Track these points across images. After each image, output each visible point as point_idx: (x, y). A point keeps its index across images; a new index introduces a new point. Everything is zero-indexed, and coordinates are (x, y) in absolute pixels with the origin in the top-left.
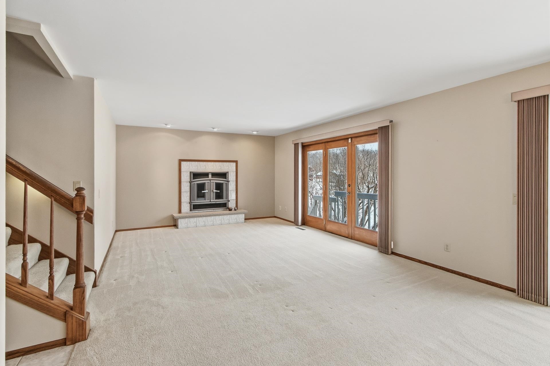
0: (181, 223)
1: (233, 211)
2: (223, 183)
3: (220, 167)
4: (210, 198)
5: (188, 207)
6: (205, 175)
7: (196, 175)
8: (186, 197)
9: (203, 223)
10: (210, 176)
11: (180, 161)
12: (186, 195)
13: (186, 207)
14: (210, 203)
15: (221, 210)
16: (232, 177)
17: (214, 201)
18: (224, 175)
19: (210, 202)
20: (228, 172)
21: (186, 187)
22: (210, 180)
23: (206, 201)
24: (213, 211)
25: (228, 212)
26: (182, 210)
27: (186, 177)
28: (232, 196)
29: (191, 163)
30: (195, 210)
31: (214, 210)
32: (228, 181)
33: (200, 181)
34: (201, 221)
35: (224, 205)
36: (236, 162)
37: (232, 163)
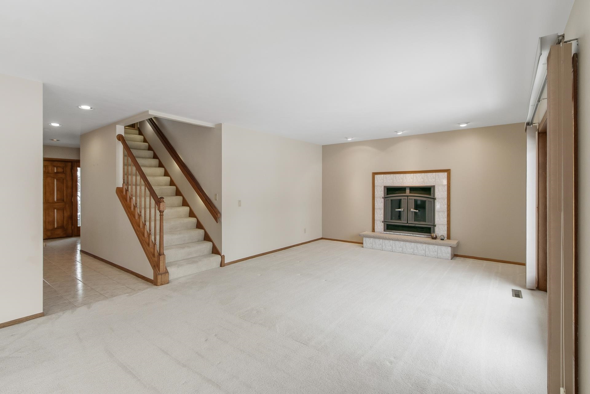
0: (366, 241)
1: (438, 241)
2: (426, 201)
3: (422, 180)
4: (408, 219)
5: (382, 225)
6: (402, 190)
7: (390, 190)
8: (380, 215)
9: (390, 247)
10: (408, 191)
11: (374, 174)
12: (380, 213)
13: (380, 226)
14: (407, 225)
15: (423, 236)
16: (440, 194)
17: (412, 222)
18: (428, 190)
19: (407, 223)
20: (434, 186)
21: (380, 204)
22: (408, 196)
23: (402, 222)
24: (412, 235)
25: (430, 240)
26: (375, 229)
27: (380, 193)
28: (440, 219)
29: (385, 175)
30: (388, 230)
31: (414, 235)
32: (434, 199)
33: (396, 197)
34: (388, 244)
35: (428, 230)
36: (448, 171)
37: (441, 174)
